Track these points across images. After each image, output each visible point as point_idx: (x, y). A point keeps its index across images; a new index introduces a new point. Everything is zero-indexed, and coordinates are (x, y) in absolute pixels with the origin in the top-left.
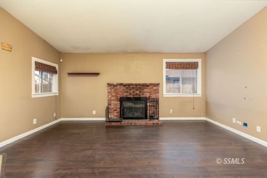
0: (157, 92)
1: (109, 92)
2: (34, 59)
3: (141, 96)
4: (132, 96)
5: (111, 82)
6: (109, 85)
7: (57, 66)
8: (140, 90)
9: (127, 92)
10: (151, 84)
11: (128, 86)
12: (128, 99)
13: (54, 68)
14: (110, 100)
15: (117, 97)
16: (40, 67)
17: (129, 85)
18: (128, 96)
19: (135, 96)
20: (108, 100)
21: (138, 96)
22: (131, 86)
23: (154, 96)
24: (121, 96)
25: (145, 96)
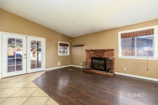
0: (113, 54)
1: (87, 54)
2: (59, 42)
3: (102, 57)
4: (97, 57)
5: (87, 49)
6: (87, 51)
7: (69, 43)
8: (102, 53)
9: (95, 54)
10: (108, 50)
11: (95, 51)
12: (95, 58)
13: (68, 44)
14: (87, 58)
15: (90, 57)
16: (61, 45)
19: (99, 57)
20: (86, 58)
21: (101, 57)
23: (110, 58)
24: (92, 56)
25: (105, 57)
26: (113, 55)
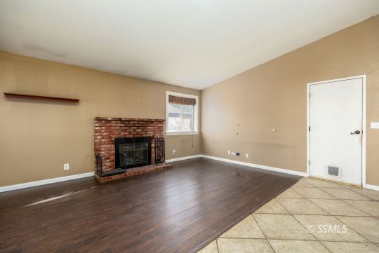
1: (96, 131)
3: (144, 136)
4: (132, 136)
6: (99, 120)
8: (142, 128)
9: (125, 130)
10: (156, 121)
11: (127, 122)
12: (127, 141)
14: (99, 144)
15: (111, 138)
17: (129, 121)
18: (127, 136)
19: (136, 136)
20: (96, 143)
21: (140, 136)
22: (132, 123)
23: (158, 136)
24: (117, 137)
25: (148, 135)
26: (162, 131)
